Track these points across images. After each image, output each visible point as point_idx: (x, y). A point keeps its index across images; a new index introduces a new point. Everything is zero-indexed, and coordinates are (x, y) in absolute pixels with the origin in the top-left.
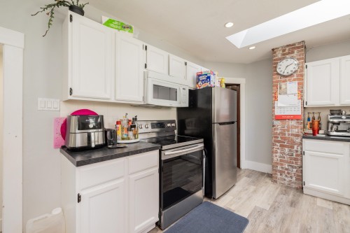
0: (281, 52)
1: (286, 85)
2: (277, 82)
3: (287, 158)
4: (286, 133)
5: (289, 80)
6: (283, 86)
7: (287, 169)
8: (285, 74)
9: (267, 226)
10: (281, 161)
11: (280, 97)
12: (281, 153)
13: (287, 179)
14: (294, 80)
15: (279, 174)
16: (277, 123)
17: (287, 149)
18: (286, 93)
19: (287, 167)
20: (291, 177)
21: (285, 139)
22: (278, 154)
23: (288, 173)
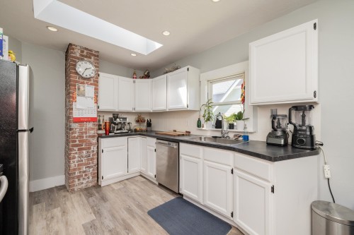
0: (79, 51)
1: (84, 87)
2: (76, 82)
3: (84, 161)
4: (84, 135)
5: (87, 83)
6: (82, 88)
7: (85, 172)
8: (84, 76)
9: (110, 231)
10: (79, 165)
11: (78, 98)
12: (79, 157)
13: (84, 182)
14: (91, 84)
15: (76, 180)
16: (75, 126)
17: (84, 151)
18: (84, 96)
19: (84, 169)
20: (88, 178)
21: (83, 141)
22: (76, 159)
23: (86, 175)
